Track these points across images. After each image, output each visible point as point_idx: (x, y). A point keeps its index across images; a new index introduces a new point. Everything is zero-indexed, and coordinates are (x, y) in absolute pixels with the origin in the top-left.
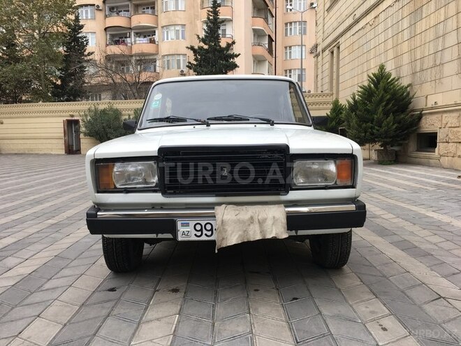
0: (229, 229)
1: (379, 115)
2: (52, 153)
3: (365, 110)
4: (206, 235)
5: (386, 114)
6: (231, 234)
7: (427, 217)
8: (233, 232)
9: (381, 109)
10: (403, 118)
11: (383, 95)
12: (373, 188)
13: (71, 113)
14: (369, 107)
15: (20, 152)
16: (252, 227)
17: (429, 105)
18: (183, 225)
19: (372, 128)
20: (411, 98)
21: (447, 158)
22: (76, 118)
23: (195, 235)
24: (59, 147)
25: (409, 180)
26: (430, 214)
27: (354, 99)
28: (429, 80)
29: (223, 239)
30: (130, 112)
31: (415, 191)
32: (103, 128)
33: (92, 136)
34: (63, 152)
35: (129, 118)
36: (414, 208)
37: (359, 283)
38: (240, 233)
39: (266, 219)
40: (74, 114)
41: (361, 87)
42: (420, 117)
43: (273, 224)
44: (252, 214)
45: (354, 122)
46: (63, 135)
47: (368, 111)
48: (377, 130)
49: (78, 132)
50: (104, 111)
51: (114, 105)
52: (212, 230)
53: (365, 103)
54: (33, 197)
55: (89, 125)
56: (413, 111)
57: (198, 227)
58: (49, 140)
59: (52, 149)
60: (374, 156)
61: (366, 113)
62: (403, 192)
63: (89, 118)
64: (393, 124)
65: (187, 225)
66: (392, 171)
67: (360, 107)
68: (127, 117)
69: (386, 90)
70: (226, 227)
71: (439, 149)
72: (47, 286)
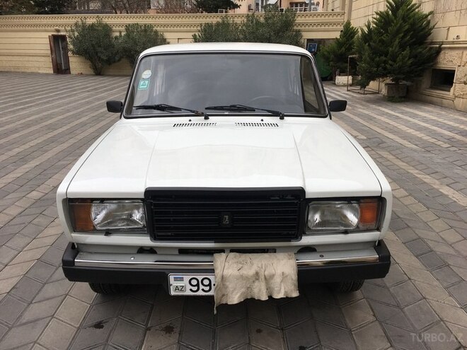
0: (230, 285)
1: (394, 48)
2: (39, 72)
3: (380, 41)
4: (203, 290)
5: (402, 47)
6: (233, 291)
7: (442, 195)
8: (235, 289)
9: (397, 40)
10: (420, 52)
11: (401, 24)
12: (383, 142)
13: (57, 28)
14: (384, 38)
15: (6, 70)
16: (257, 283)
17: (450, 39)
18: (176, 279)
19: (385, 62)
20: (431, 29)
21: (462, 100)
22: (62, 33)
23: (191, 290)
24: (46, 66)
25: (420, 129)
26: (445, 190)
27: (368, 27)
28: (454, 9)
29: (223, 295)
30: (121, 28)
31: (428, 148)
32: (93, 45)
33: (81, 55)
34: (52, 72)
35: (121, 36)
36: (428, 179)
37: (372, 318)
38: (243, 290)
39: (274, 275)
40: (60, 28)
41: (377, 14)
42: (439, 51)
43: (282, 281)
44: (258, 269)
45: (367, 54)
46: (49, 52)
47: (382, 41)
48: (391, 65)
49: (65, 49)
50: (92, 26)
51: (103, 19)
52: (210, 285)
53: (380, 32)
54: (17, 150)
55: (76, 42)
56: (432, 43)
57: (194, 282)
58: (35, 58)
59: (39, 68)
60: (384, 91)
61: (380, 44)
62: (415, 151)
63: (76, 34)
64: (409, 58)
65: (182, 279)
66: (402, 113)
67: (375, 37)
68: (118, 34)
69: (405, 19)
70: (227, 284)
71: (454, 89)
72: (27, 317)
